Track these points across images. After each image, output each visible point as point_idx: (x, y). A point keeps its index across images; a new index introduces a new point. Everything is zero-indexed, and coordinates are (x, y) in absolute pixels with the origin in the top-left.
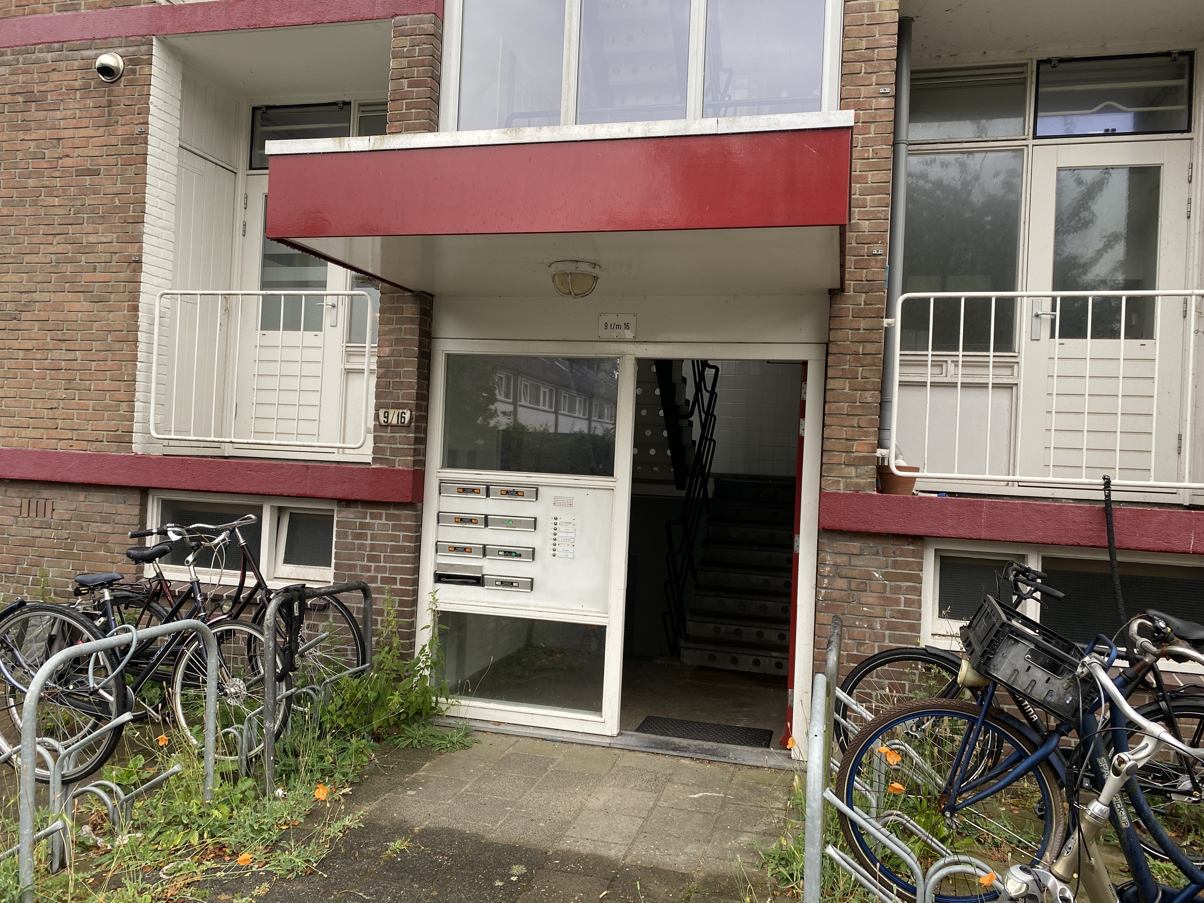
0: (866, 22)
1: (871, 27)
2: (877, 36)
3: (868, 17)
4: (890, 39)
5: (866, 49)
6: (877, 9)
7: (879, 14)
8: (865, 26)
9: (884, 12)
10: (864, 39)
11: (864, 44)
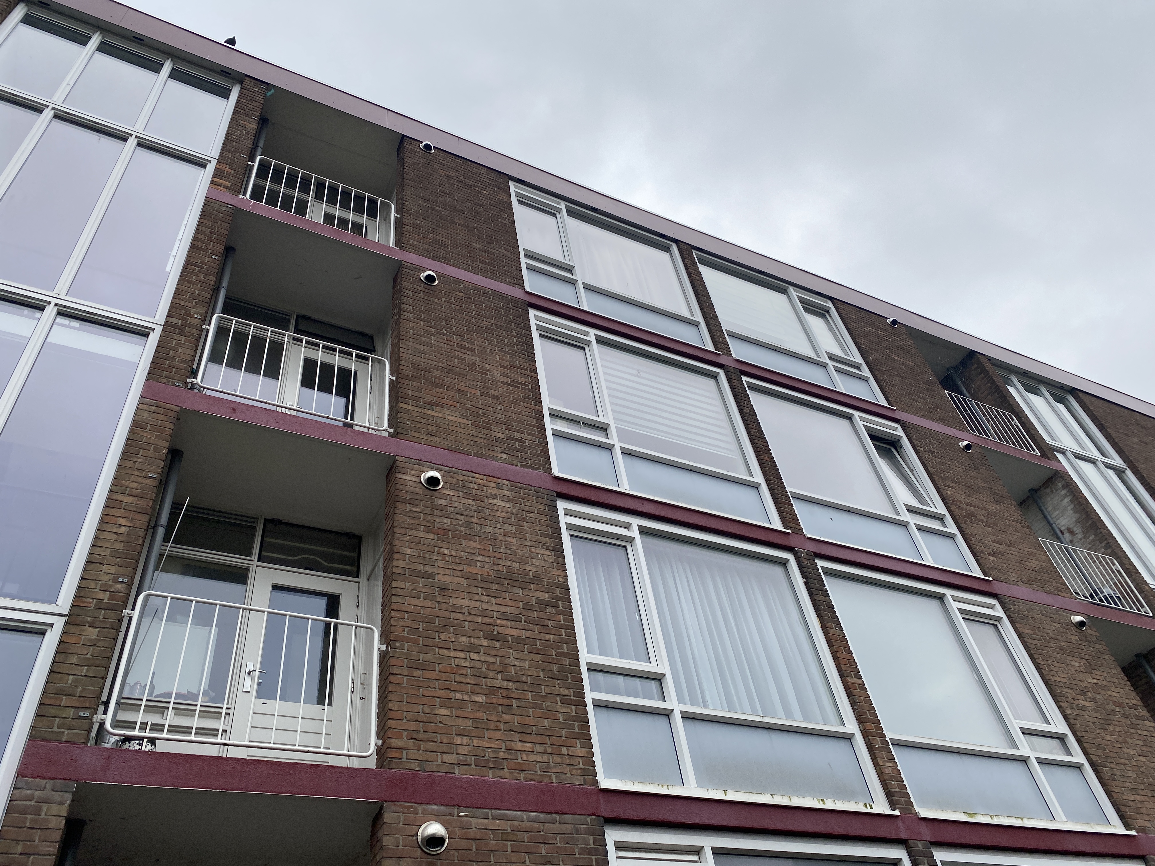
0: (28, 824)
1: (33, 831)
2: (37, 841)
3: (31, 820)
4: (49, 846)
5: (21, 854)
6: (43, 813)
7: (43, 819)
8: (25, 829)
9: (50, 817)
10: (22, 843)
11: (19, 849)
